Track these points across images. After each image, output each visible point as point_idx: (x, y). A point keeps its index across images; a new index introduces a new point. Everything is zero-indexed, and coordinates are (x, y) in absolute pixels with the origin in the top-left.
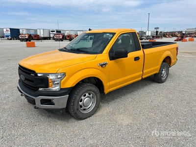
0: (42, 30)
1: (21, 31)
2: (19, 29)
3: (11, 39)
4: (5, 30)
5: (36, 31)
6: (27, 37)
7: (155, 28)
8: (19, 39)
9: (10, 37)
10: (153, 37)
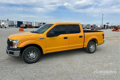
0: (35, 23)
1: (23, 23)
2: (22, 22)
3: (17, 27)
4: (15, 22)
5: (31, 23)
6: (24, 26)
7: (107, 23)
8: (20, 27)
9: (17, 26)
10: (102, 28)
